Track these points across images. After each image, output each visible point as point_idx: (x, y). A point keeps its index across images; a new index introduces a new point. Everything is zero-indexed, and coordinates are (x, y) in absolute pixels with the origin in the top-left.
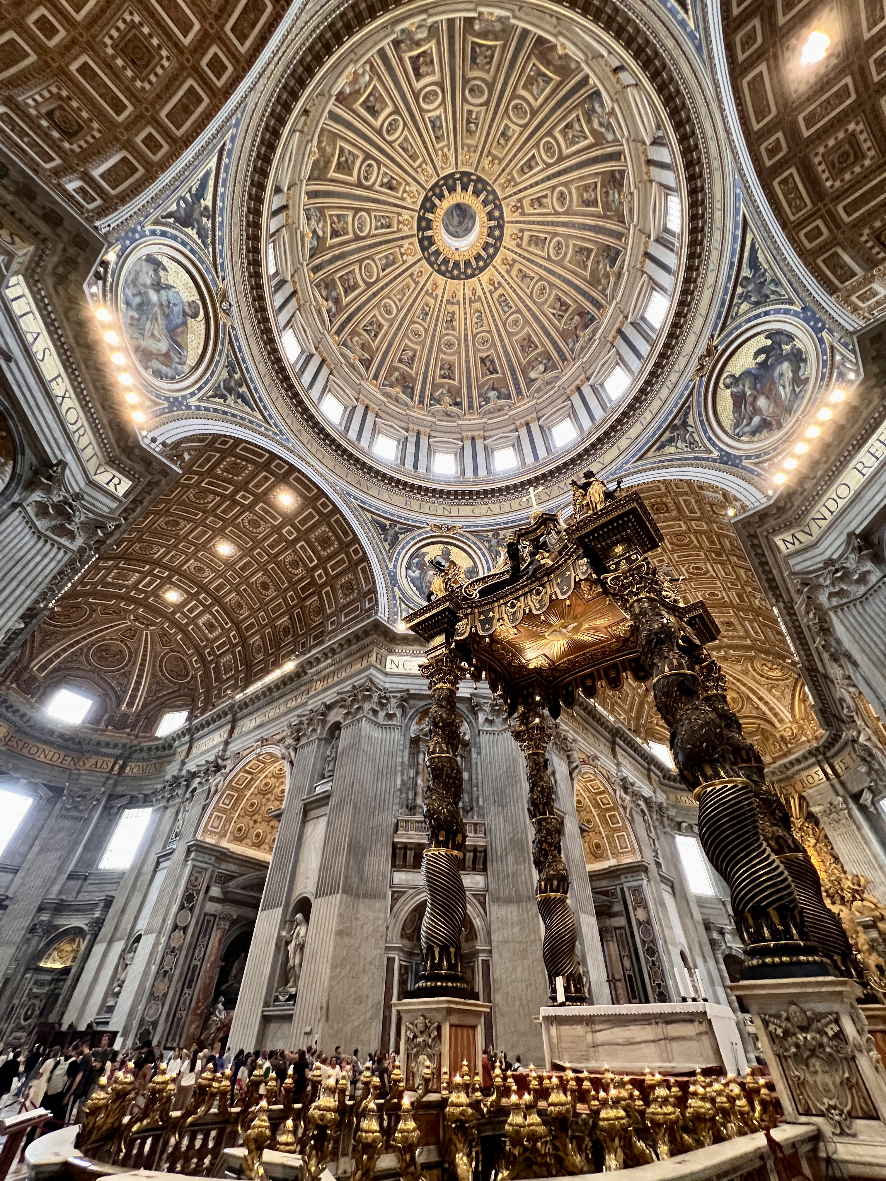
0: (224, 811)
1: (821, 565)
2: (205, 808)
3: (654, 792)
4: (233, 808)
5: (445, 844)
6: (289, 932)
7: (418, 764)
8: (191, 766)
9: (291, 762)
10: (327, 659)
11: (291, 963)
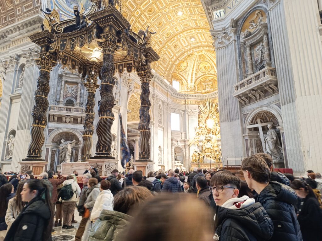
1: (221, 29)
3: (167, 99)
5: (38, 124)
6: (8, 140)
7: (62, 85)
9: (4, 78)
10: (16, 31)
11: (10, 149)
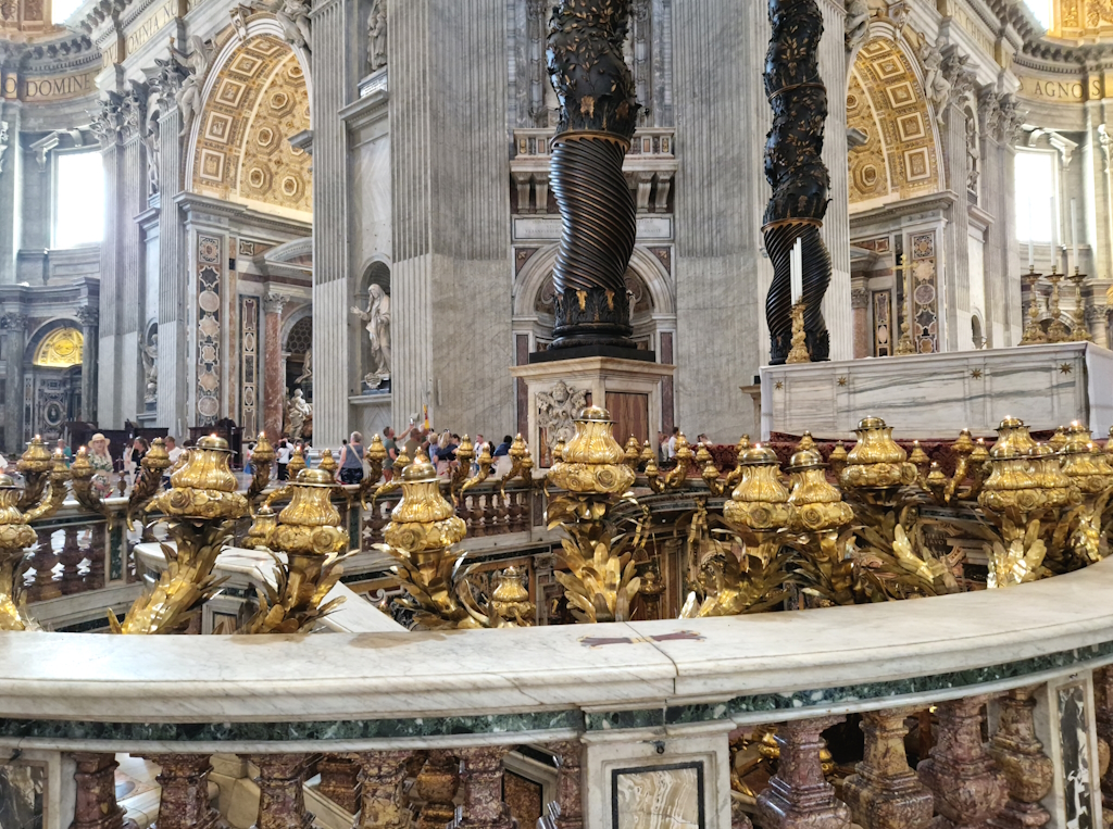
0: (219, 147)
2: (183, 142)
3: (1000, 76)
4: (231, 141)
6: (364, 308)
8: (135, 74)
9: (306, 47)
11: (375, 345)
